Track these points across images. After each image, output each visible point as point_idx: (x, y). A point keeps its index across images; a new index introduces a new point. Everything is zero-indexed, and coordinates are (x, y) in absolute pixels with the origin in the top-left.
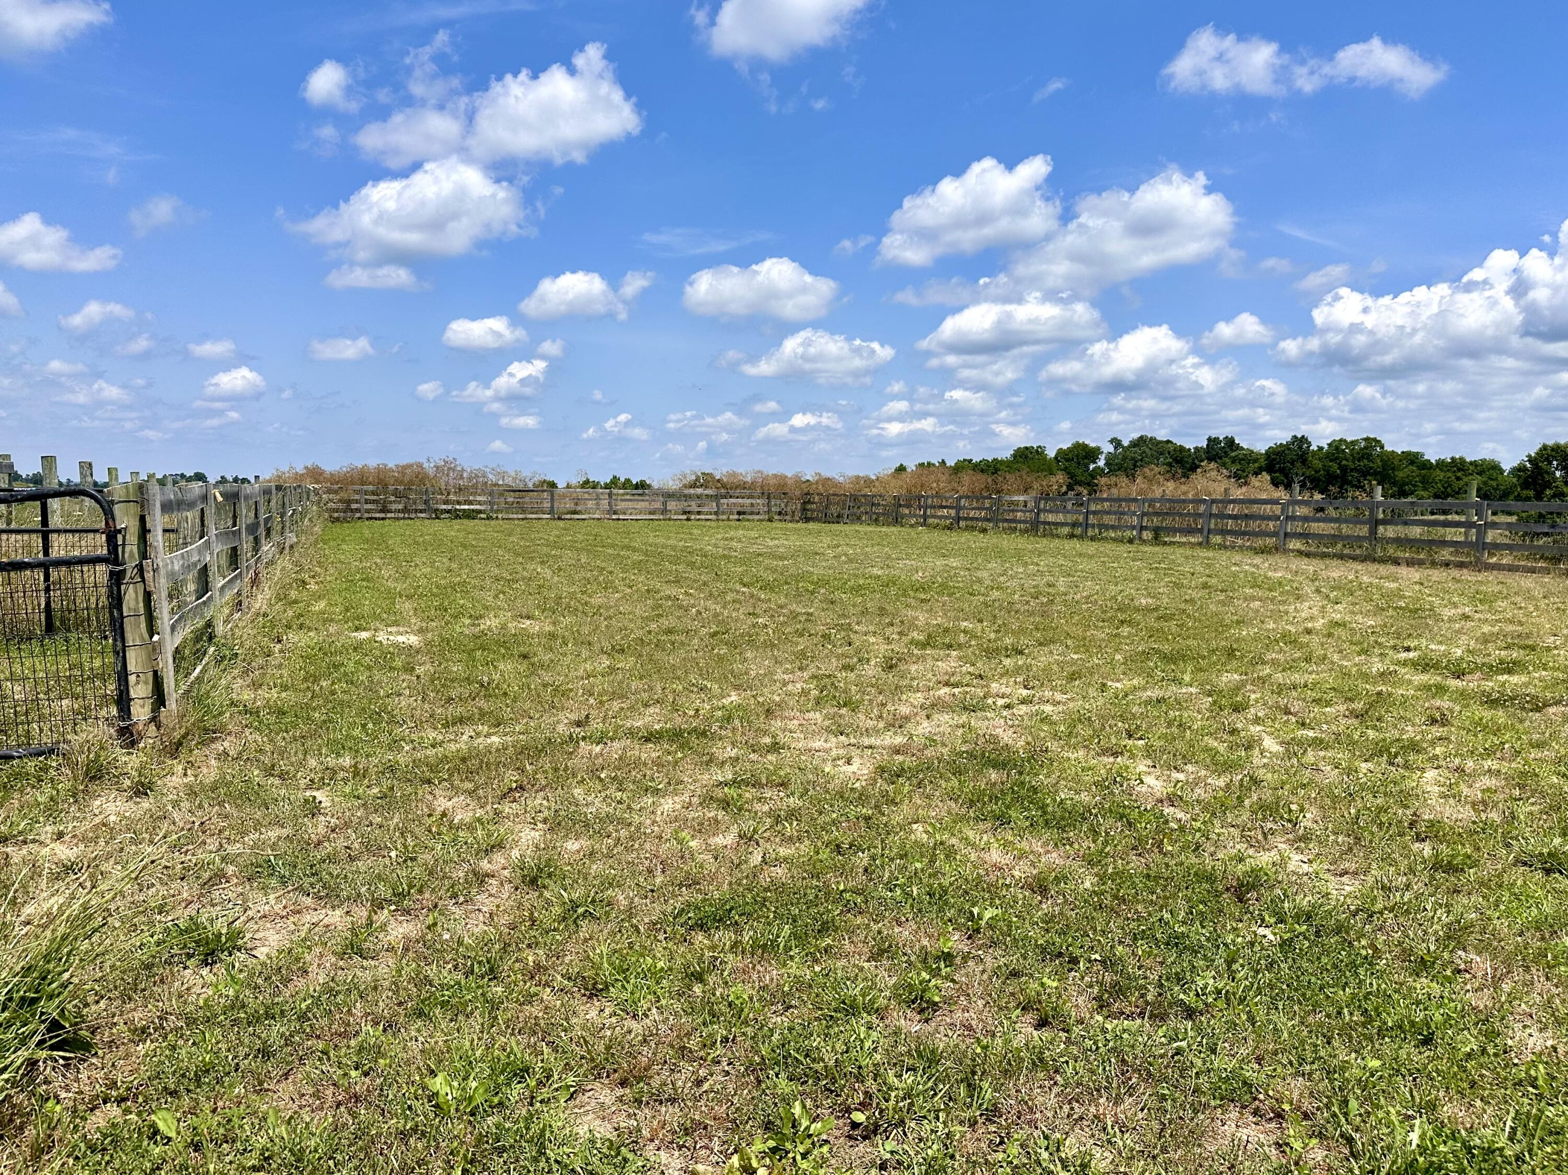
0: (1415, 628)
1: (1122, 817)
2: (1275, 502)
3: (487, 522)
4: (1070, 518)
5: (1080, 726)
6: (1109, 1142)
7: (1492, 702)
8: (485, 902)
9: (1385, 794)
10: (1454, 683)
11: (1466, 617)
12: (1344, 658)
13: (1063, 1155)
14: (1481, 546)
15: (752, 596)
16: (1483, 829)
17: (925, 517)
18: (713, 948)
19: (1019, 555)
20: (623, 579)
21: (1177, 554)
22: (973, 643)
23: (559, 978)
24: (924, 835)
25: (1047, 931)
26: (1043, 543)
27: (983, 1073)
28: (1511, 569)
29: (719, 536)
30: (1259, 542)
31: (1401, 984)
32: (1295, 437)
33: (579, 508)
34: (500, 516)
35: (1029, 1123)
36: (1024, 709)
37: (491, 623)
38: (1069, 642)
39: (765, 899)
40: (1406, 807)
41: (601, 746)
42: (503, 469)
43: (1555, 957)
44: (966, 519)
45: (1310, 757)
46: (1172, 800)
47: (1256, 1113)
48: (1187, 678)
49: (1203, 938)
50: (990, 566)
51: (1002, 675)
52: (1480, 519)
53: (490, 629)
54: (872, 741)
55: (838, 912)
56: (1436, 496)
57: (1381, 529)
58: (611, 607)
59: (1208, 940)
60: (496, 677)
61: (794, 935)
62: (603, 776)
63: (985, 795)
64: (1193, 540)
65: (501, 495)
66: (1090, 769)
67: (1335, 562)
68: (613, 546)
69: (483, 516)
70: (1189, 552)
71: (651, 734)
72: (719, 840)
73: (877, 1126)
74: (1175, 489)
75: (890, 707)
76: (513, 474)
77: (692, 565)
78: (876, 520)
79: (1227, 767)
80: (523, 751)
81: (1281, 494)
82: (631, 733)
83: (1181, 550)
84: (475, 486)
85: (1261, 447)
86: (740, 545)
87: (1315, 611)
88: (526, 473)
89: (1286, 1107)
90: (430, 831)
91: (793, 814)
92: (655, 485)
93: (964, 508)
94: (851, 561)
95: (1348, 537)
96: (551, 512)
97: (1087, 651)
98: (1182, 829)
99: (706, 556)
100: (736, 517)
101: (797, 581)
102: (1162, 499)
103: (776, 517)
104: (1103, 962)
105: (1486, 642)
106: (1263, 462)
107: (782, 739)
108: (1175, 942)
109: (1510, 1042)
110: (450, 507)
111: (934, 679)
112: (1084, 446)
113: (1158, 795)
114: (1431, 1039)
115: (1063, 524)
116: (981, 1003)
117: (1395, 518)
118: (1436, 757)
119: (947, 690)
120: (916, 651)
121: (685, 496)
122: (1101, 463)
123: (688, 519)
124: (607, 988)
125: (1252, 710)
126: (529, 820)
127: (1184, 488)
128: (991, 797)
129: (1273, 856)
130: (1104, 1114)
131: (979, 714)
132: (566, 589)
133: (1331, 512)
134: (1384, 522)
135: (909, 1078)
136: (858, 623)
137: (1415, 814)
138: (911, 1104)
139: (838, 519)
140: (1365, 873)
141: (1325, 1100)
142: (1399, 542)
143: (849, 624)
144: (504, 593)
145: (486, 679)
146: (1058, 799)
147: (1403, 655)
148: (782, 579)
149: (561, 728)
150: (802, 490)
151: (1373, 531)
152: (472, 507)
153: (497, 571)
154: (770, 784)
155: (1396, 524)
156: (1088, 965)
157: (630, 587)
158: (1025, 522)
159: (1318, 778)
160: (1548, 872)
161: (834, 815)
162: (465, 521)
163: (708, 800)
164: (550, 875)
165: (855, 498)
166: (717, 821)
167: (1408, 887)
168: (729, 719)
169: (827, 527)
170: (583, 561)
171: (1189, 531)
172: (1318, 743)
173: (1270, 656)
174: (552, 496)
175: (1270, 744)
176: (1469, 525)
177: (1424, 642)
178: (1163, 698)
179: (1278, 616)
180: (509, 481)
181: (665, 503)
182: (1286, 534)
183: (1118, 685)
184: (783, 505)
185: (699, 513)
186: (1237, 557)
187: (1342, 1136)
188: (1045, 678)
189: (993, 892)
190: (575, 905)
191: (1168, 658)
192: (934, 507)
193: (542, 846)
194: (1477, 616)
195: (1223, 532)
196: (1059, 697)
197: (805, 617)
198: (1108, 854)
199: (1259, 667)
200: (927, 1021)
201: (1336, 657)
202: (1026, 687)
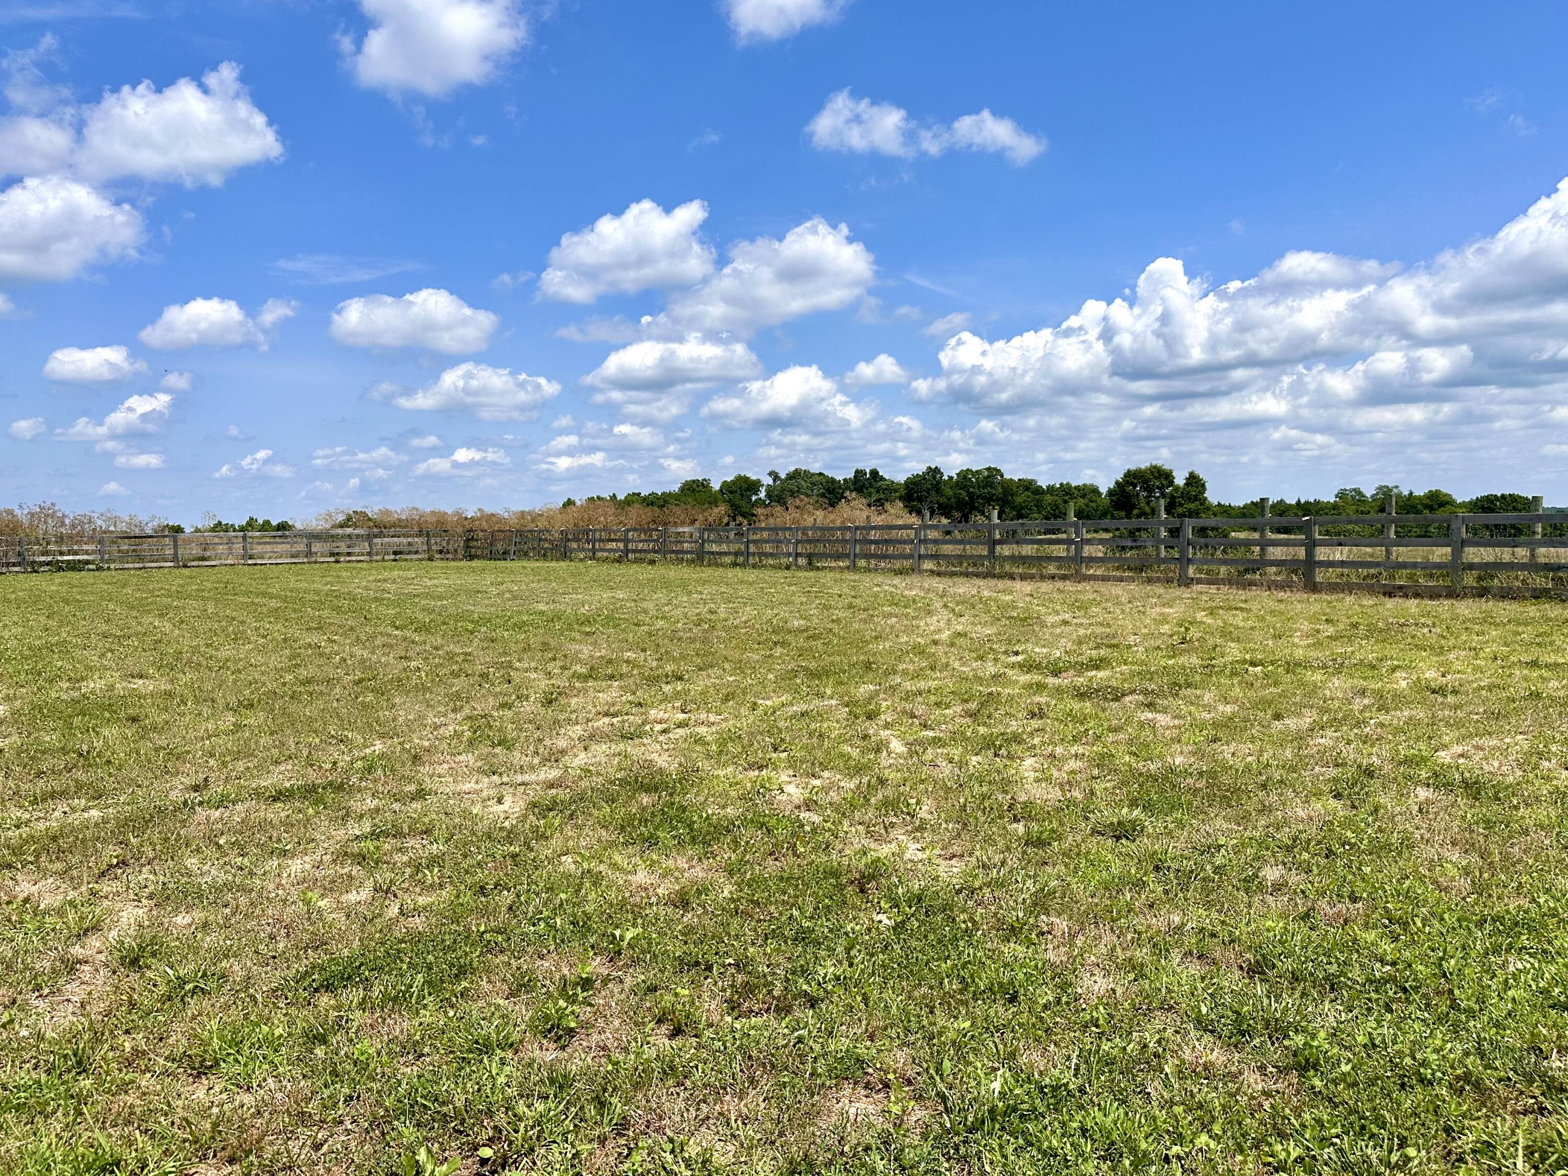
0: (1023, 634)
1: (763, 824)
2: (909, 527)
3: (97, 573)
4: (733, 548)
5: (730, 744)
6: (733, 1135)
7: (1082, 695)
8: (75, 991)
9: (990, 782)
10: (1051, 681)
11: (1065, 622)
12: (963, 665)
13: (687, 1155)
14: (1080, 559)
15: (405, 639)
16: (1068, 807)
17: (594, 551)
18: (338, 1008)
19: (684, 586)
20: (257, 629)
21: (827, 578)
22: (635, 672)
23: (161, 1061)
24: (573, 866)
25: (686, 943)
26: (708, 572)
27: (614, 1090)
28: (1104, 579)
29: (371, 578)
30: (898, 565)
31: (994, 951)
32: (929, 468)
33: (208, 554)
34: (112, 566)
35: (656, 1131)
36: (681, 731)
37: (95, 684)
38: (727, 666)
39: (399, 951)
40: (1006, 792)
41: (221, 810)
42: (114, 514)
43: (1119, 912)
44: (634, 551)
45: (929, 755)
46: (808, 805)
47: (867, 1086)
48: (829, 692)
49: (826, 930)
50: (655, 596)
51: (661, 702)
52: (1077, 536)
53: (93, 692)
54: (527, 778)
55: (478, 953)
56: (1047, 518)
57: (998, 548)
58: (240, 660)
59: (831, 931)
60: (98, 744)
61: (428, 983)
62: (221, 842)
63: (634, 819)
64: (841, 564)
65: (113, 542)
66: (737, 783)
67: (962, 580)
68: (247, 593)
69: (91, 567)
70: (838, 576)
71: (280, 792)
72: (353, 897)
73: (505, 1158)
74: (825, 517)
75: (547, 742)
76: (127, 519)
77: (338, 609)
78: (544, 555)
79: (859, 770)
80: (125, 824)
81: (914, 520)
82: (257, 794)
83: (832, 574)
84: (81, 535)
85: (901, 478)
86: (394, 586)
87: (942, 624)
88: (143, 517)
89: (891, 1076)
90: (9, 921)
91: (434, 861)
92: (299, 526)
93: (632, 541)
94: (515, 598)
95: (972, 556)
96: (175, 558)
97: (743, 672)
98: (814, 831)
99: (354, 600)
100: (392, 557)
101: (456, 621)
102: (814, 528)
103: (437, 556)
104: (737, 965)
105: (1080, 643)
106: (903, 492)
107: (428, 784)
108: (803, 937)
109: (1079, 990)
110: (50, 558)
111: (594, 710)
112: (746, 479)
113: (797, 801)
114: (1016, 997)
115: (726, 554)
116: (617, 1023)
117: (1011, 537)
118: (1034, 747)
119: (606, 720)
120: (577, 684)
121: (333, 536)
122: (762, 494)
123: (337, 562)
124: (216, 1064)
125: (883, 717)
126: (132, 897)
127: (832, 516)
128: (640, 820)
129: (893, 847)
130: (729, 1111)
131: (637, 741)
132: (187, 643)
133: (957, 535)
134: (1000, 542)
135: (540, 1106)
136: (519, 661)
137: (1013, 798)
138: (541, 1131)
139: (504, 556)
140: (970, 855)
141: (925, 1065)
142: (1013, 559)
143: (510, 662)
144: (112, 651)
145: (85, 748)
146: (705, 815)
147: (1013, 659)
148: (440, 620)
149: (173, 795)
150: (464, 526)
151: (992, 551)
152: (78, 557)
153: (104, 627)
154: (413, 832)
155: (1010, 543)
156: (722, 970)
157: (265, 637)
158: (691, 552)
159: (935, 773)
160: (1118, 838)
161: (480, 857)
162: (70, 574)
163: (342, 856)
164: (154, 954)
165: (520, 533)
166: (350, 877)
167: (1003, 863)
168: (370, 769)
169: (492, 564)
170: (210, 611)
171: (838, 557)
172: (936, 742)
173: (901, 667)
174: (175, 542)
175: (897, 746)
176: (1069, 542)
177: (1030, 646)
178: (806, 712)
179: (911, 630)
180: (122, 527)
181: (309, 545)
182: (920, 556)
183: (769, 703)
184: (444, 543)
185: (349, 554)
186: (880, 579)
187: (938, 1094)
188: (702, 701)
189: (637, 912)
190: (182, 982)
191: (812, 674)
192: (601, 540)
193: (147, 923)
194: (1075, 621)
195: (868, 556)
196: (712, 718)
197: (462, 657)
198: (748, 861)
199: (891, 677)
200: (563, 1048)
201: (957, 664)
202: (683, 712)
